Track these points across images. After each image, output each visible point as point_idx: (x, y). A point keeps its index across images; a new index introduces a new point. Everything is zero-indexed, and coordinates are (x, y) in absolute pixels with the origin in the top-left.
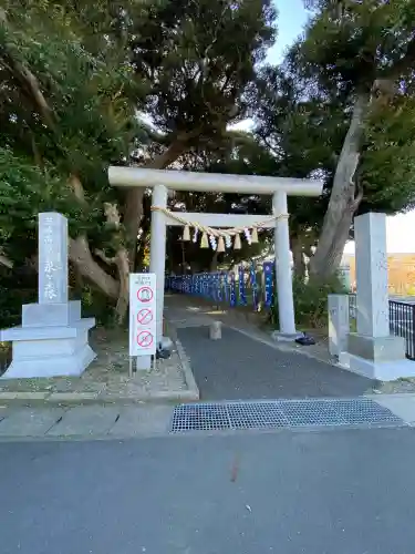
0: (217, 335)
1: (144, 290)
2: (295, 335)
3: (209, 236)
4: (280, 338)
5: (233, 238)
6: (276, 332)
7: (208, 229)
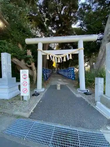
0: (59, 88)
1: (25, 75)
2: (85, 91)
3: (55, 57)
4: (79, 91)
5: (63, 58)
6: (78, 89)
7: (54, 56)
